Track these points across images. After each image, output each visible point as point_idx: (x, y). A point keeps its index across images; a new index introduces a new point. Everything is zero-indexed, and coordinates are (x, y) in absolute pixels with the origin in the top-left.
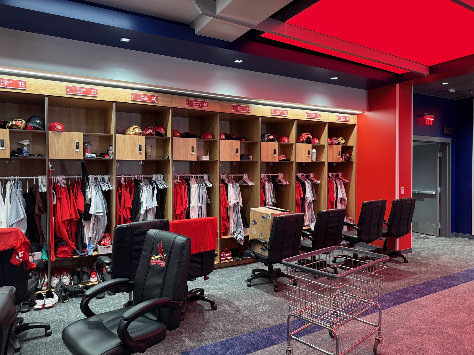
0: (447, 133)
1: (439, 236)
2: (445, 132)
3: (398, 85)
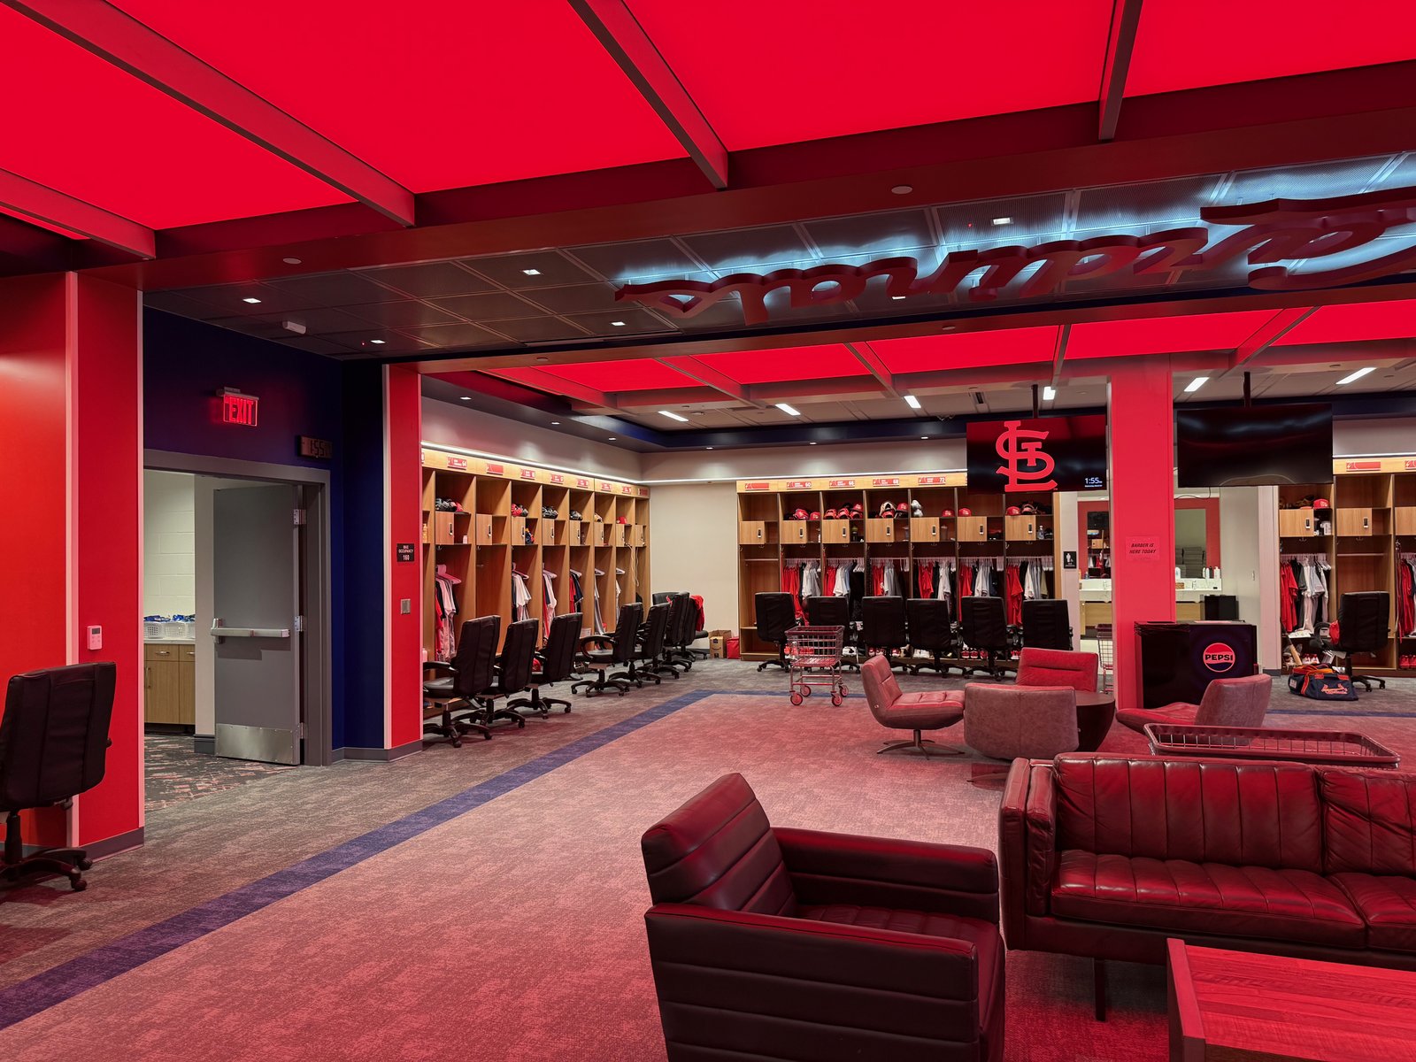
0: (313, 454)
1: (302, 762)
2: (305, 451)
3: (72, 278)
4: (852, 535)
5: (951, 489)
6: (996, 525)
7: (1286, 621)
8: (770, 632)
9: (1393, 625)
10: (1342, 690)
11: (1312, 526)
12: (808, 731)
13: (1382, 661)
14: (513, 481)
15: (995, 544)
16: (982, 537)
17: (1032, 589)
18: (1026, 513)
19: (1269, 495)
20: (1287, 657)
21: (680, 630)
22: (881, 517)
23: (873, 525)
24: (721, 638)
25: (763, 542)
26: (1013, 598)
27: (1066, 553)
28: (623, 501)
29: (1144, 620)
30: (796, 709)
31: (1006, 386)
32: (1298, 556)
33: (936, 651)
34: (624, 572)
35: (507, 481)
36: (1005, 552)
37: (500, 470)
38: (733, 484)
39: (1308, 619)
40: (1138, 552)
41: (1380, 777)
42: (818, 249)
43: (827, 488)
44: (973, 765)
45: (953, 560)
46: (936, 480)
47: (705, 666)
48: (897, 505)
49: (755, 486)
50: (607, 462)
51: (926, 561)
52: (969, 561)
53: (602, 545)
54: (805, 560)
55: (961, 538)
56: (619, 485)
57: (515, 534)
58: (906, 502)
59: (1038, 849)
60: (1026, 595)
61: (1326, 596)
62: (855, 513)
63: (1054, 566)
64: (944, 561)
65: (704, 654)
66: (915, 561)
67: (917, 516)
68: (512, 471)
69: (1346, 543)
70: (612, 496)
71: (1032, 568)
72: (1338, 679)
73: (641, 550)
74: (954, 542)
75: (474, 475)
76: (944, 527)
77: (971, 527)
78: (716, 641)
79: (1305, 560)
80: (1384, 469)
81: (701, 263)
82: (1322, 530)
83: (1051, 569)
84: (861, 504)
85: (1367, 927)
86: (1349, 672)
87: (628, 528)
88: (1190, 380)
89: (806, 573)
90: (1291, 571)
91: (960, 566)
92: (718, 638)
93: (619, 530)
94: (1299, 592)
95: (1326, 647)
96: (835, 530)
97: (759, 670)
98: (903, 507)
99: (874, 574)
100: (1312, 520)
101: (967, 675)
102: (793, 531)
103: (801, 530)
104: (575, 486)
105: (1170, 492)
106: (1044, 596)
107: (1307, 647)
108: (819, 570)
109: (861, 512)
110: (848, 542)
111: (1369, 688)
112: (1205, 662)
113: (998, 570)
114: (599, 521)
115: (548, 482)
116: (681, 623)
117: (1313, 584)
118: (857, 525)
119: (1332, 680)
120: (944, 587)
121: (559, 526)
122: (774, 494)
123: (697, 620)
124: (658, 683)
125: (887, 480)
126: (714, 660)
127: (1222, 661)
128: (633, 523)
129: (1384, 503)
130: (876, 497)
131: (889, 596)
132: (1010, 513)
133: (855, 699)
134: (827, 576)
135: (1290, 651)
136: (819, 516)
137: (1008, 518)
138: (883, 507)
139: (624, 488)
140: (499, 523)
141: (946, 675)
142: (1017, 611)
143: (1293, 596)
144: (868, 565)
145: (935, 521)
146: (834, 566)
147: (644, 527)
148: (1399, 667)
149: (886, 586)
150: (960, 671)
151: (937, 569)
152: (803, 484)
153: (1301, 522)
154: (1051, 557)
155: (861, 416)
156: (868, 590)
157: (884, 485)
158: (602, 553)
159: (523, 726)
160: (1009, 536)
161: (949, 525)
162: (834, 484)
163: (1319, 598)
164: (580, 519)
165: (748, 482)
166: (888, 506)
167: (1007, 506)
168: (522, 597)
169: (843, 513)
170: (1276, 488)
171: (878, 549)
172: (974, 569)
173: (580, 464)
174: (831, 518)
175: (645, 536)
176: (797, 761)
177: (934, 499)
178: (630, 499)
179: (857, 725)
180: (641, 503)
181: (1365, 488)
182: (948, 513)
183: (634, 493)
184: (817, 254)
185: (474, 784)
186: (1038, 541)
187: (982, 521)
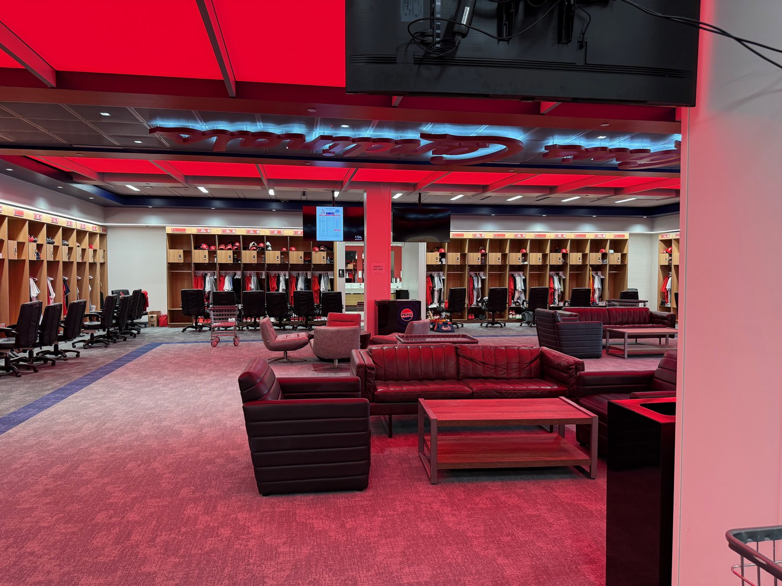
4: (234, 259)
5: (286, 237)
6: (308, 256)
7: (428, 301)
8: (190, 310)
9: (467, 302)
10: (449, 328)
11: (438, 260)
12: (228, 357)
13: (462, 317)
14: (29, 221)
15: (307, 265)
16: (301, 262)
17: (324, 287)
18: (322, 251)
19: (423, 246)
20: (428, 316)
21: (137, 310)
22: (250, 250)
23: (246, 254)
24: (156, 315)
25: (182, 261)
26: (315, 291)
27: (340, 270)
28: (92, 235)
29: (378, 300)
30: (214, 348)
31: (321, 190)
32: (433, 272)
33: (279, 318)
34: (92, 278)
35: (25, 220)
36: (312, 269)
37: (22, 213)
38: (164, 228)
39: (436, 300)
40: (376, 269)
41: (474, 347)
42: (261, 123)
43: (220, 233)
44: (313, 365)
45: (287, 273)
46: (279, 232)
47: (148, 331)
48: (258, 244)
49: (177, 230)
50: (86, 211)
51: (273, 273)
52: (294, 273)
53: (81, 261)
54: (206, 272)
55: (291, 262)
56: (90, 225)
57: (30, 253)
58: (263, 243)
59: (370, 378)
60: (321, 290)
61: (443, 290)
62: (236, 247)
63: (334, 276)
64: (282, 273)
65: (145, 325)
66: (267, 273)
67: (269, 250)
68: (29, 215)
69: (451, 267)
70: (86, 232)
71: (324, 277)
72: (447, 324)
73: (102, 264)
74: (287, 264)
75: (6, 216)
76: (282, 256)
77: (296, 257)
78: (152, 317)
79: (435, 274)
80: (465, 237)
81: (201, 121)
82: (442, 262)
83: (332, 277)
84: (239, 242)
85: (473, 392)
86: (451, 321)
87: (95, 251)
88: (395, 194)
89: (207, 279)
90: (430, 278)
91: (290, 275)
92: (153, 315)
93: (90, 252)
94: (433, 288)
95: (443, 311)
96: (224, 256)
97: (183, 332)
98: (262, 245)
99: (246, 280)
100: (439, 257)
101: (294, 329)
102: (200, 256)
103: (205, 255)
104: (65, 225)
105: (389, 244)
106: (329, 290)
107: (436, 311)
108: (215, 277)
109: (239, 247)
110: (232, 262)
111: (458, 327)
112: (402, 317)
113: (308, 278)
114: (78, 246)
115: (50, 222)
116: (137, 307)
117: (438, 285)
118: (237, 254)
119: (445, 324)
120: (282, 286)
121: (56, 248)
122: (189, 235)
123: (144, 305)
124: (125, 340)
125: (253, 231)
126: (152, 328)
127: (408, 316)
128: (98, 249)
129: (464, 251)
130: (247, 239)
131: (254, 291)
132: (314, 250)
133: (245, 343)
134: (220, 280)
135: (429, 313)
136: (216, 249)
137: (313, 252)
138: (251, 245)
139: (93, 227)
140: (21, 246)
141: (284, 329)
142: (317, 298)
143: (430, 290)
144: (243, 274)
145: (278, 253)
146: (224, 275)
147: (104, 251)
148: (468, 319)
149: (253, 286)
150: (291, 327)
151: (279, 277)
152: (206, 230)
153: (434, 258)
154: (332, 272)
155: (242, 196)
156: (243, 288)
157: (252, 233)
158: (81, 265)
159: (55, 365)
160: (314, 262)
161: (285, 255)
162: (224, 231)
163: (440, 290)
164: (67, 245)
165: (173, 227)
166: (254, 244)
167: (313, 246)
168: (35, 292)
169: (229, 247)
170: (426, 243)
171: (248, 267)
172: (297, 277)
173: (71, 212)
174: (222, 249)
175: (105, 257)
176: (229, 370)
177: (279, 242)
178: (96, 234)
179: (251, 353)
180: (103, 236)
181: (458, 245)
182: (284, 249)
183: (98, 230)
184: (260, 126)
185: (47, 393)
186: (327, 264)
187: (301, 253)
